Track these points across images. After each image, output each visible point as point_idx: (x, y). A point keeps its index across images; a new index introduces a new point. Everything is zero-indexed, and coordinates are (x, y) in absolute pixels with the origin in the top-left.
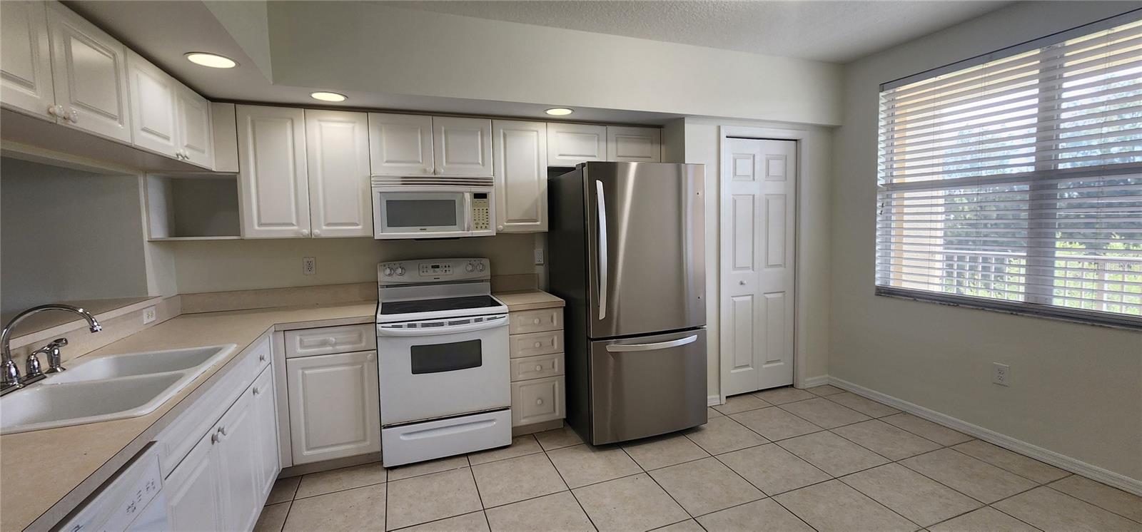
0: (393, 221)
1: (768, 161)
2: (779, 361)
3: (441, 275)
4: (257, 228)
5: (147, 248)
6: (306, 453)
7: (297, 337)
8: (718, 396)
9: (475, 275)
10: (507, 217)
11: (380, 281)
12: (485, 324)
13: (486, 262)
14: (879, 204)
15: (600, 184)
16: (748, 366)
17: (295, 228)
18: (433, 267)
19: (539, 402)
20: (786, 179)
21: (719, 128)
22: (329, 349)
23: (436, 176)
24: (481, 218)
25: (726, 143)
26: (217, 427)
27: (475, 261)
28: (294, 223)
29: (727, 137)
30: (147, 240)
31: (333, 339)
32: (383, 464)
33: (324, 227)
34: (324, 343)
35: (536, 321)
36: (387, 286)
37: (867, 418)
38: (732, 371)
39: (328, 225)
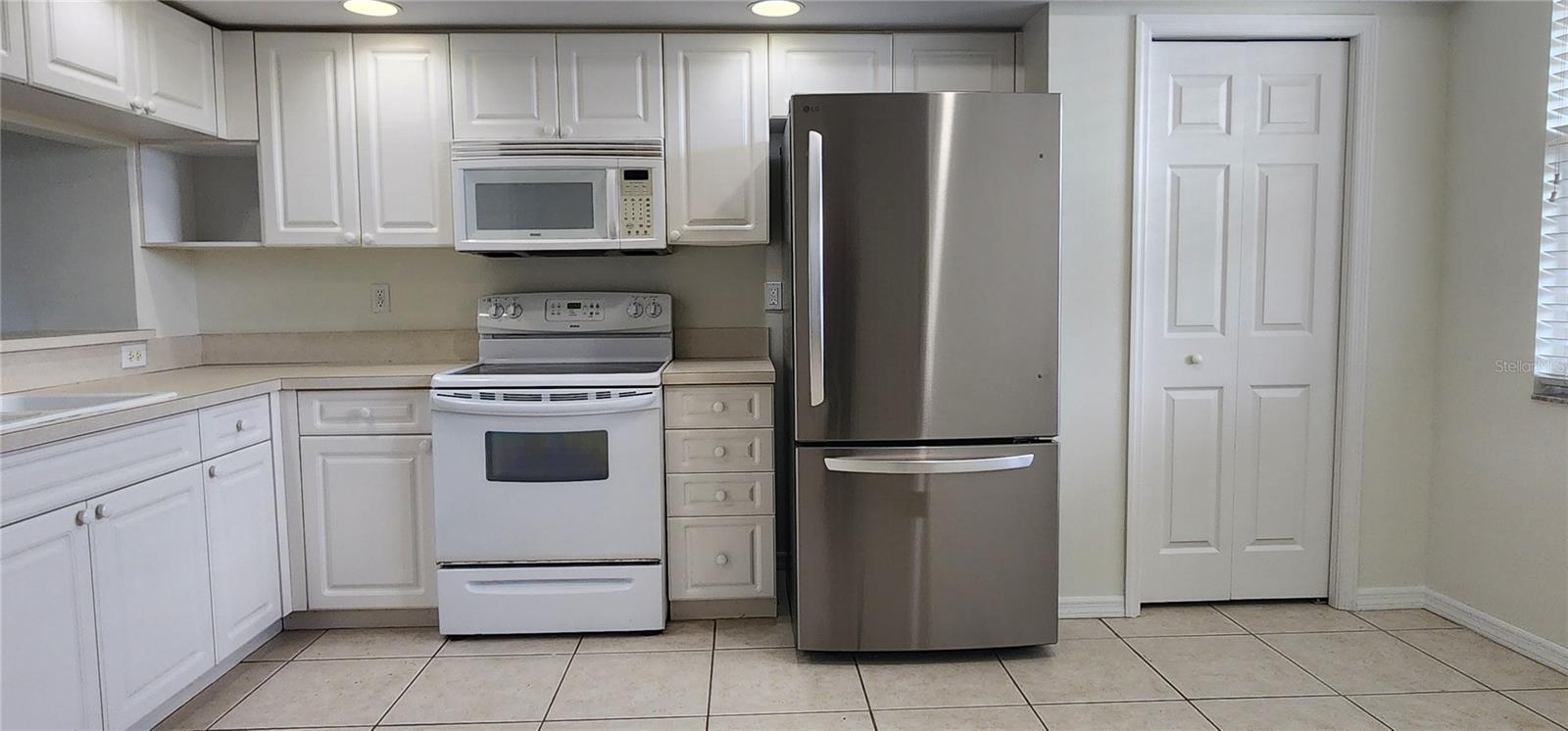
0: (486, 219)
1: (1268, 91)
2: (1291, 540)
3: (583, 320)
4: (282, 228)
5: (139, 258)
6: (327, 592)
7: (314, 403)
8: (1121, 598)
9: (645, 323)
10: (689, 216)
11: (481, 327)
12: (615, 402)
13: (666, 302)
14: (1548, 178)
15: (816, 139)
16: (1205, 543)
17: (337, 229)
18: (570, 306)
19: (721, 560)
20: (1317, 130)
21: (1133, 20)
22: (362, 426)
23: (562, 140)
24: (637, 216)
25: (1150, 55)
26: (94, 503)
27: (646, 299)
28: (336, 221)
29: (1154, 40)
30: (140, 245)
31: (366, 410)
32: (439, 630)
33: (380, 230)
34: (354, 417)
35: (717, 407)
36: (494, 336)
37: (1470, 685)
38: (1164, 551)
39: (387, 225)
